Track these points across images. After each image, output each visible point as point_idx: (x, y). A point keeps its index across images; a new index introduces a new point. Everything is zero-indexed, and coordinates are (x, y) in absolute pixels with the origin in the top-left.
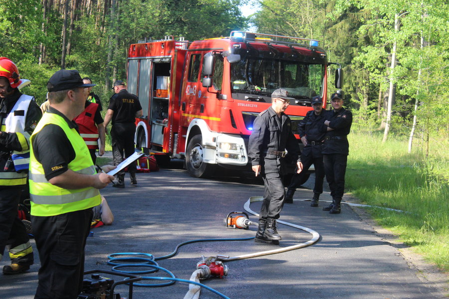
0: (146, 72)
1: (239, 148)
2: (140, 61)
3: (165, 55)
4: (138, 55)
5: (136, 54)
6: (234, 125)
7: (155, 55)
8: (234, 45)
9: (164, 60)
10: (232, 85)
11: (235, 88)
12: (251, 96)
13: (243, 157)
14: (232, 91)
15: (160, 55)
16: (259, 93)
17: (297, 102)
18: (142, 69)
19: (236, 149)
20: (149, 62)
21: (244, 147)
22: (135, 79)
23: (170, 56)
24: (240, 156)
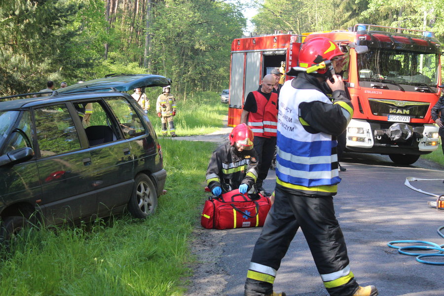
0: (255, 63)
1: (365, 132)
2: (246, 54)
3: (278, 47)
4: (244, 48)
5: (241, 47)
6: (361, 111)
7: (265, 48)
8: (360, 37)
9: (277, 52)
10: (358, 74)
11: (361, 76)
12: (376, 84)
13: (370, 140)
14: (359, 79)
15: (272, 48)
16: (383, 81)
17: (416, 89)
18: (249, 60)
19: (363, 133)
20: (258, 54)
21: (370, 131)
22: (241, 70)
23: (286, 49)
24: (366, 140)
